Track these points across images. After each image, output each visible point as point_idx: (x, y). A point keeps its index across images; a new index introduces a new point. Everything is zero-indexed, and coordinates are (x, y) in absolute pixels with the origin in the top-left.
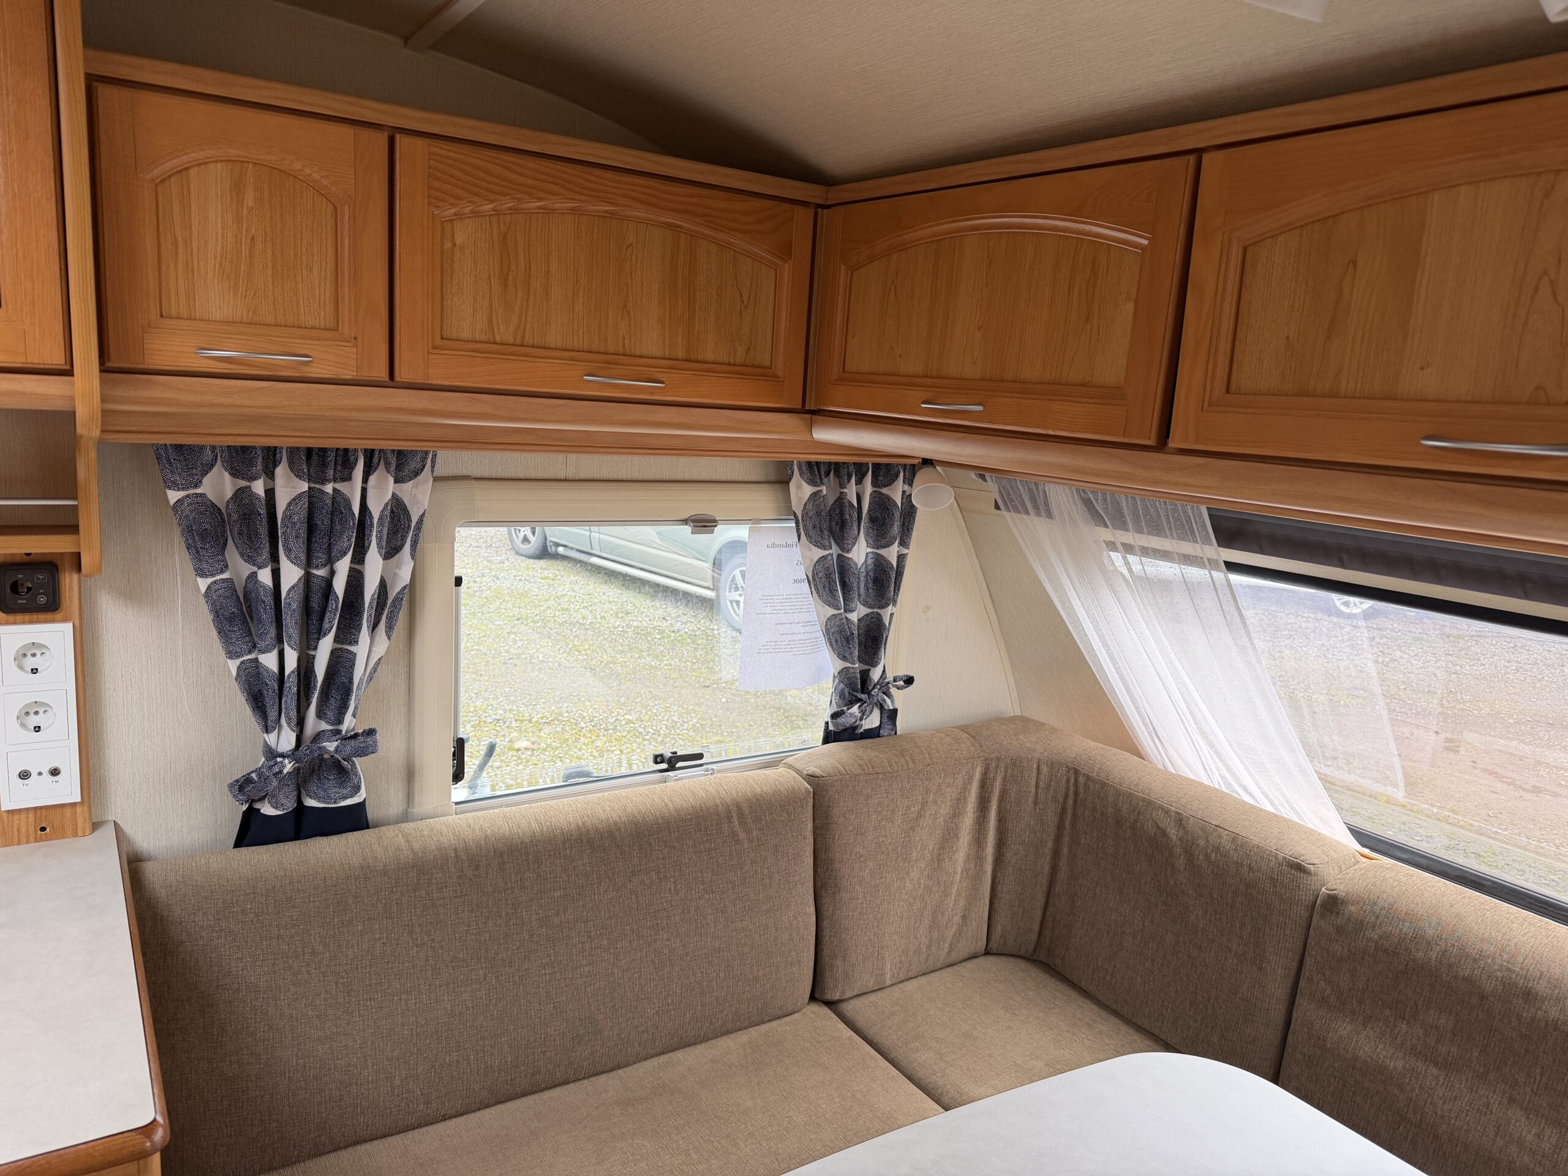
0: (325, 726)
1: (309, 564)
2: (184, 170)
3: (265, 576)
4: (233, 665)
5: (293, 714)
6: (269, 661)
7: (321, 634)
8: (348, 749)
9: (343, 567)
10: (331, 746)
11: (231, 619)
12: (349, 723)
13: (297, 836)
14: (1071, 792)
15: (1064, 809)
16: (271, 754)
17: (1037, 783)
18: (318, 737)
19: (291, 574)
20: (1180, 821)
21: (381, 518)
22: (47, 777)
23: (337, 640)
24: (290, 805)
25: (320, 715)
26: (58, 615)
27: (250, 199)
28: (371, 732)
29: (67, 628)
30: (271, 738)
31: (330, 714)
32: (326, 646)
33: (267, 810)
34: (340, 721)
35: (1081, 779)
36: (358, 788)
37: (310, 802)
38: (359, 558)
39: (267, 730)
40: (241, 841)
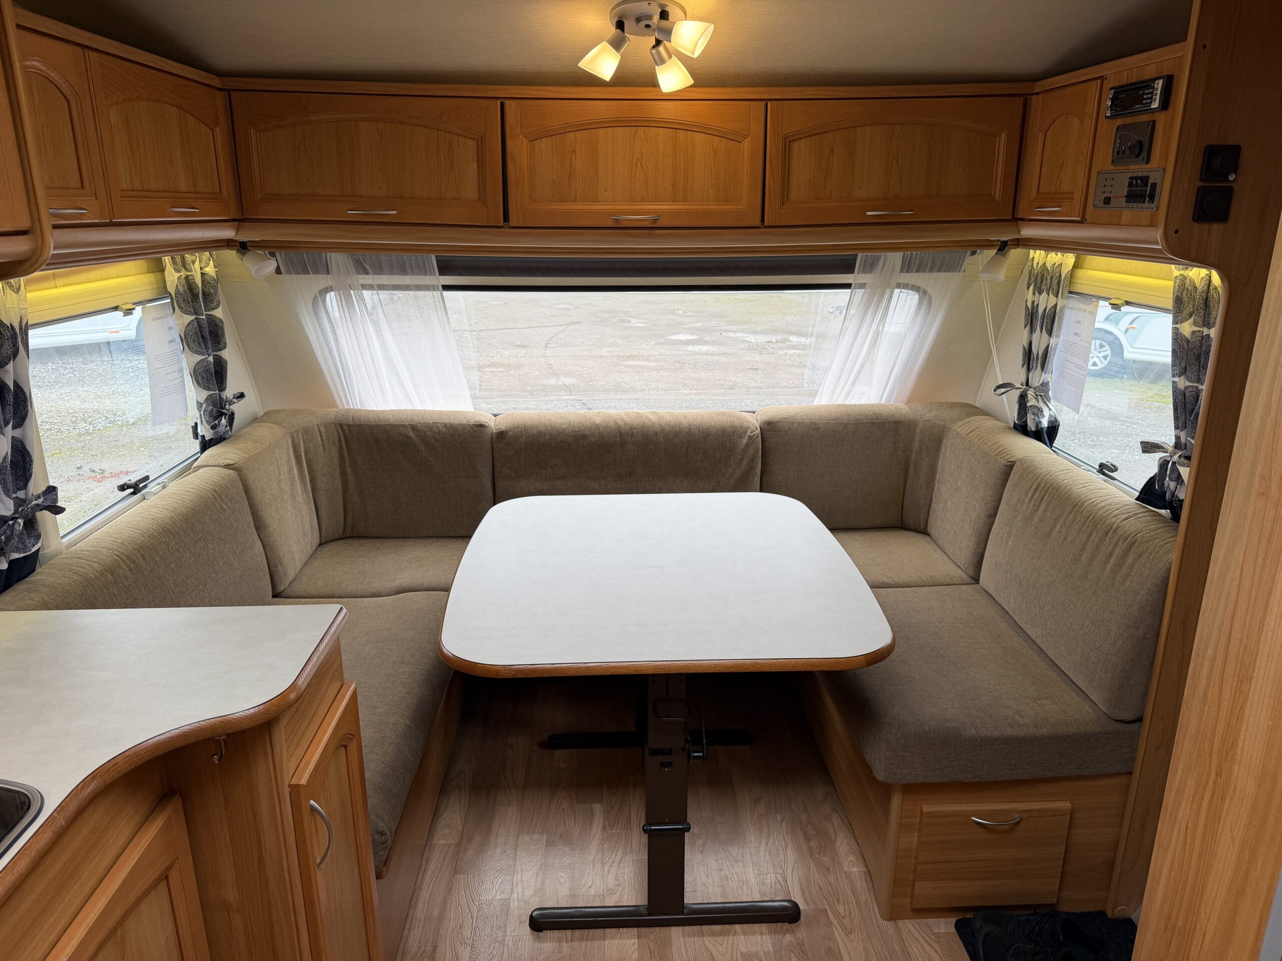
14: (342, 437)
15: (341, 448)
17: (321, 438)
20: (414, 428)
28: (51, 489)
32: (8, 433)
34: (16, 490)
35: (345, 428)
36: (39, 538)
37: (15, 556)
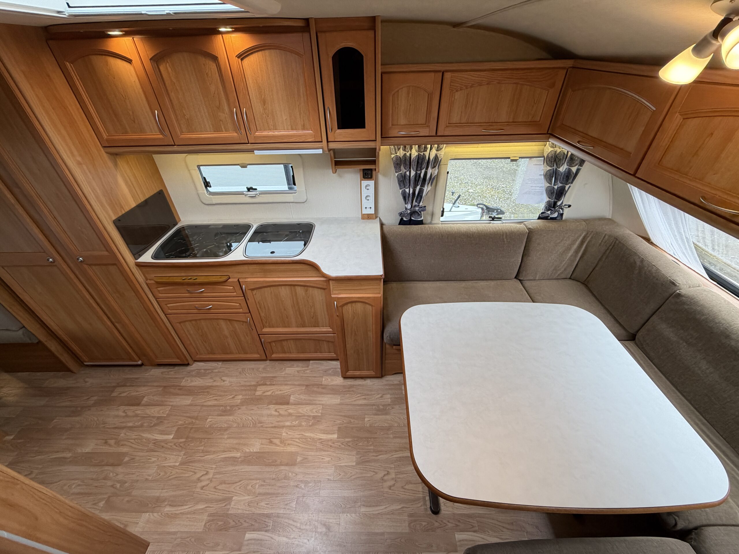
0: (416, 204)
1: (417, 170)
2: (398, 91)
3: (408, 173)
4: (401, 191)
5: (411, 202)
6: (407, 190)
7: (417, 185)
8: (420, 210)
9: (423, 171)
10: (417, 209)
11: (401, 181)
12: (421, 204)
13: (410, 224)
14: (612, 245)
15: (607, 249)
16: (406, 209)
17: (603, 240)
18: (415, 206)
19: (413, 173)
21: (432, 161)
22: (369, 209)
23: (421, 186)
24: (409, 219)
25: (416, 201)
26: (372, 179)
27: (410, 95)
28: (425, 207)
29: (373, 182)
30: (406, 206)
31: (418, 202)
32: (418, 188)
33: (405, 219)
34: (419, 203)
36: (421, 217)
37: (413, 218)
38: (427, 168)
39: (406, 204)
40: (400, 224)
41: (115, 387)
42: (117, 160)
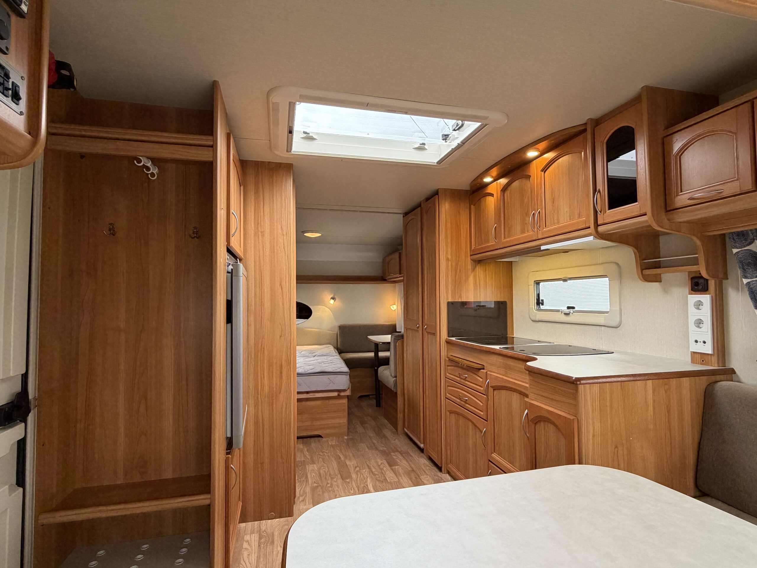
22: (702, 343)
26: (707, 293)
29: (709, 296)
41: (397, 451)
42: (477, 267)
